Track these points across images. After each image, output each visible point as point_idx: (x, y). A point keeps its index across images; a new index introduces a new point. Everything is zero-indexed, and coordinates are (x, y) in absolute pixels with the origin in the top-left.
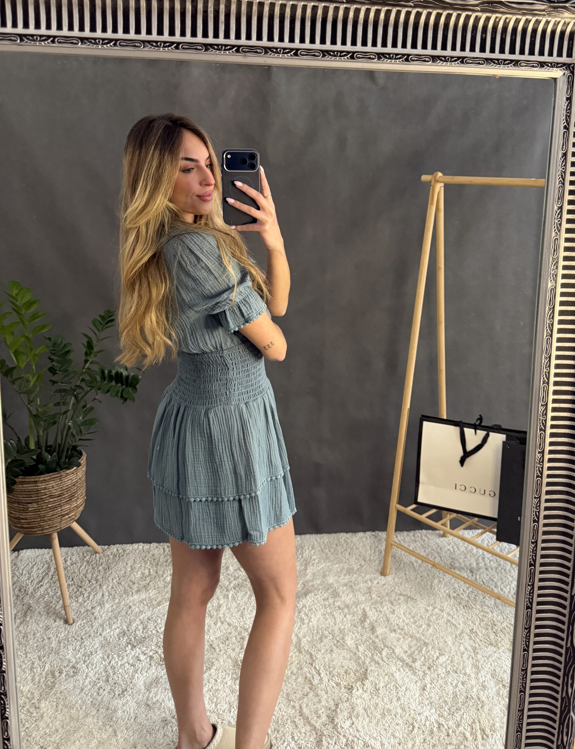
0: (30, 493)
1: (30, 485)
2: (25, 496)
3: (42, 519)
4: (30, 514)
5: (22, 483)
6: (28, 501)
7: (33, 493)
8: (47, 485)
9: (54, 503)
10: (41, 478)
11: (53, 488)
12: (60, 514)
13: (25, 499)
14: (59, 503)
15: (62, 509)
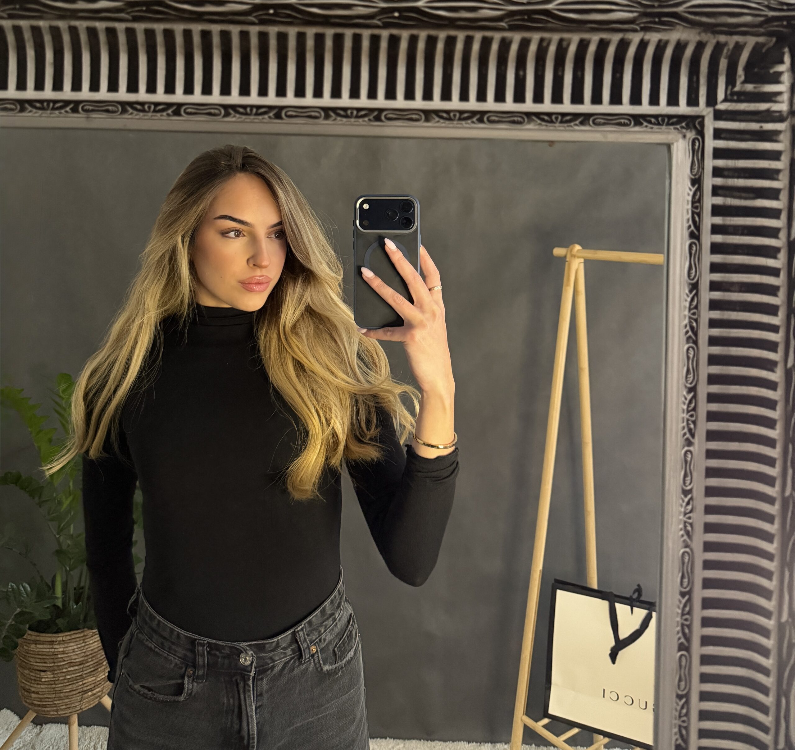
0: (44, 657)
1: (45, 646)
2: (38, 661)
3: (57, 695)
4: (42, 686)
5: (36, 642)
6: (41, 669)
7: (48, 657)
8: (66, 647)
9: (73, 674)
10: (58, 637)
11: (73, 652)
12: (81, 690)
13: (38, 664)
14: (81, 674)
15: (84, 682)
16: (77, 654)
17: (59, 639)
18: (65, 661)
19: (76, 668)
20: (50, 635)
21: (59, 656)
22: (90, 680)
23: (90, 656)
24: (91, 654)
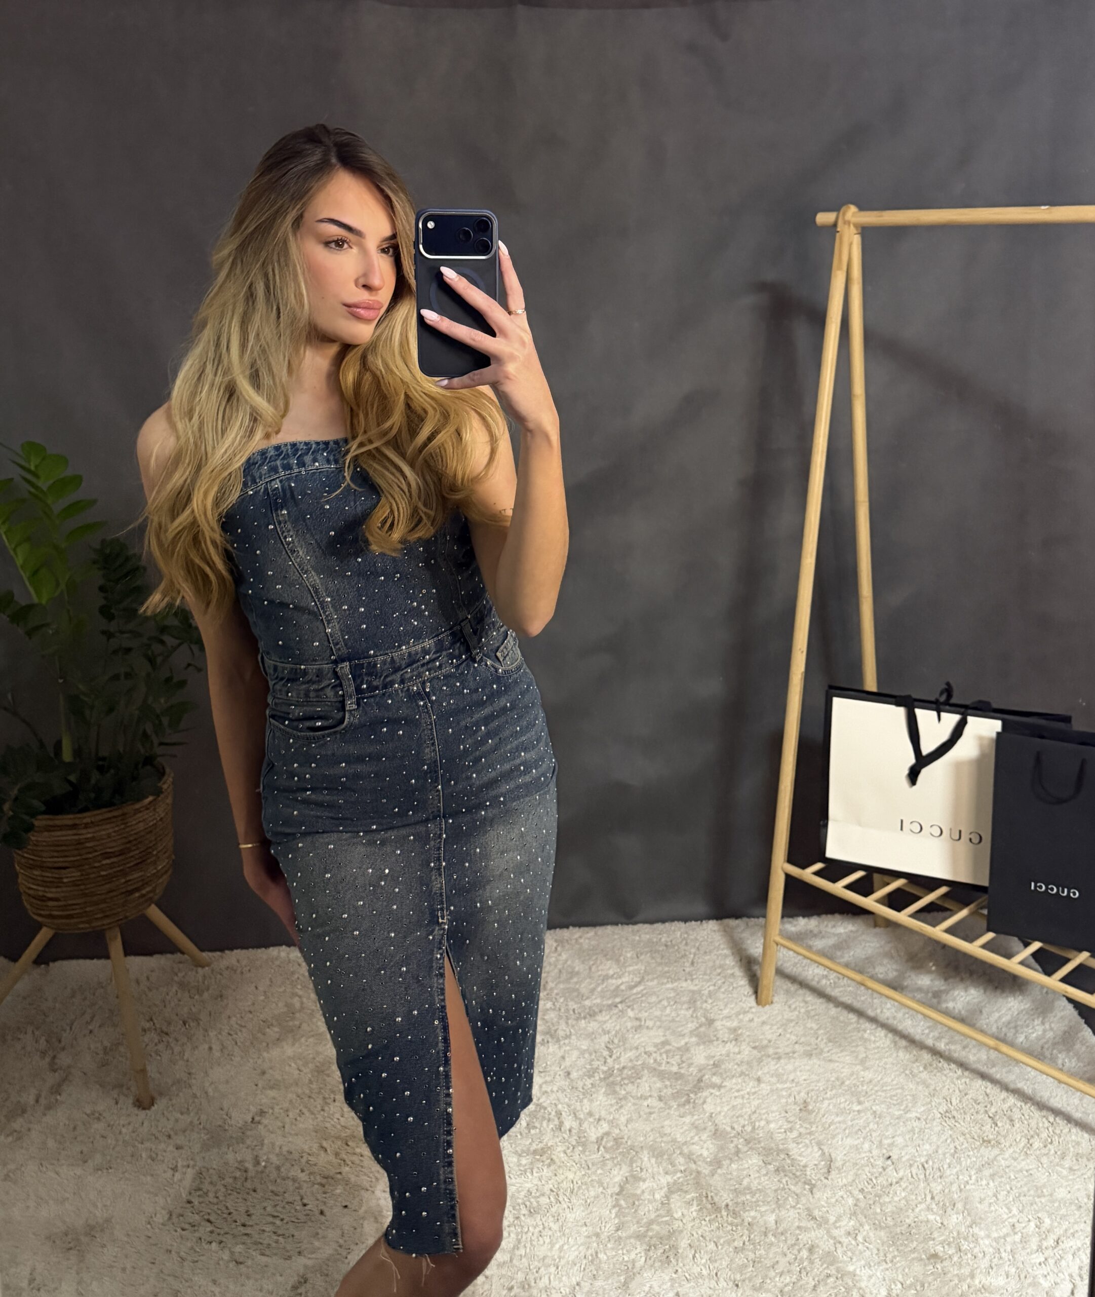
0: (65, 848)
1: (64, 833)
2: (55, 854)
3: (89, 899)
4: (65, 889)
6: (61, 865)
7: (70, 848)
8: (99, 831)
9: (111, 868)
10: (85, 818)
11: (109, 837)
12: (124, 890)
13: (56, 859)
14: (121, 868)
15: (128, 878)
16: (114, 841)
17: (85, 821)
18: (96, 851)
19: (115, 860)
20: (71, 816)
21: (88, 845)
22: (136, 876)
23: (135, 842)
24: (135, 839)
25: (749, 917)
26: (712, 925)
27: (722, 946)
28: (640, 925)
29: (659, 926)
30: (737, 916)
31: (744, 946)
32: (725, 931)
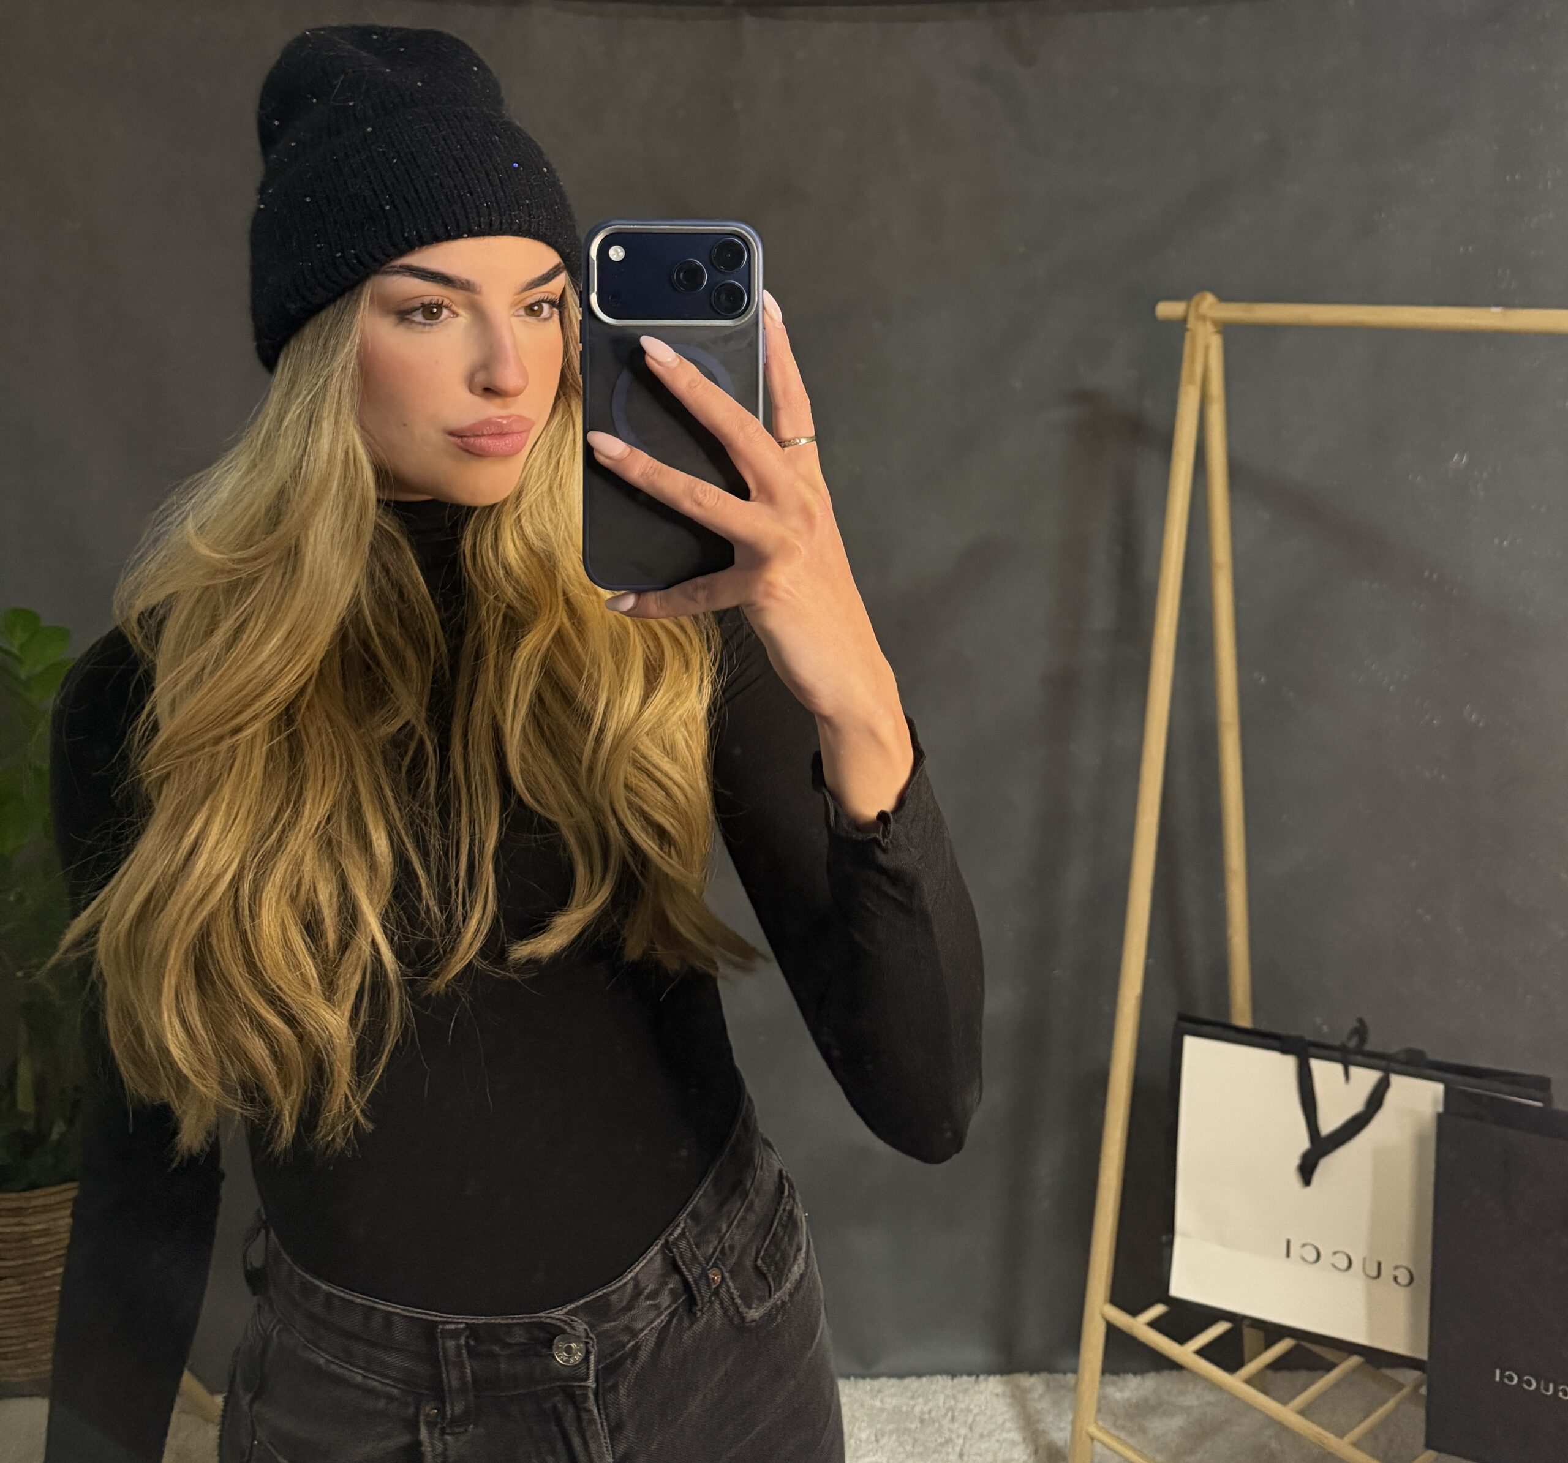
25: (1051, 1369)
26: (993, 1385)
27: (1008, 1425)
28: (883, 1380)
29: (912, 1383)
30: (1033, 1370)
31: (1041, 1427)
32: (1013, 1396)
